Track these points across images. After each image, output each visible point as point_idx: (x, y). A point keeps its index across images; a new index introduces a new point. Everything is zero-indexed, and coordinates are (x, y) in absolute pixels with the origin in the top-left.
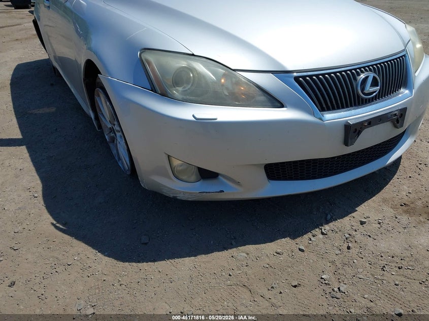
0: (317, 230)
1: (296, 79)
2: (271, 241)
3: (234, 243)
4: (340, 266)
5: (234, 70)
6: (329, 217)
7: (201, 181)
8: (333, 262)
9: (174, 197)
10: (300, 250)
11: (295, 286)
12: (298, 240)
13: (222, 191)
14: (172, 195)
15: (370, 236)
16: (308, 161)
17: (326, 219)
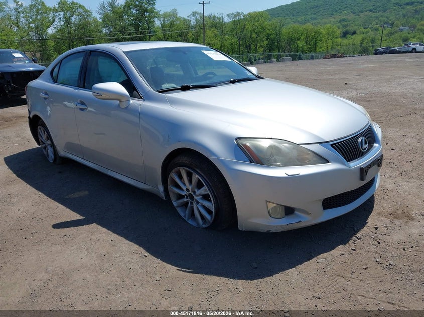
0: (354, 237)
1: (332, 145)
2: (333, 249)
3: (313, 255)
4: (381, 253)
5: (298, 144)
6: (356, 229)
7: (286, 217)
8: (376, 252)
9: (267, 231)
10: (353, 250)
11: (365, 269)
12: (347, 245)
13: (300, 221)
14: (266, 231)
15: (386, 235)
16: (342, 194)
17: (354, 231)
